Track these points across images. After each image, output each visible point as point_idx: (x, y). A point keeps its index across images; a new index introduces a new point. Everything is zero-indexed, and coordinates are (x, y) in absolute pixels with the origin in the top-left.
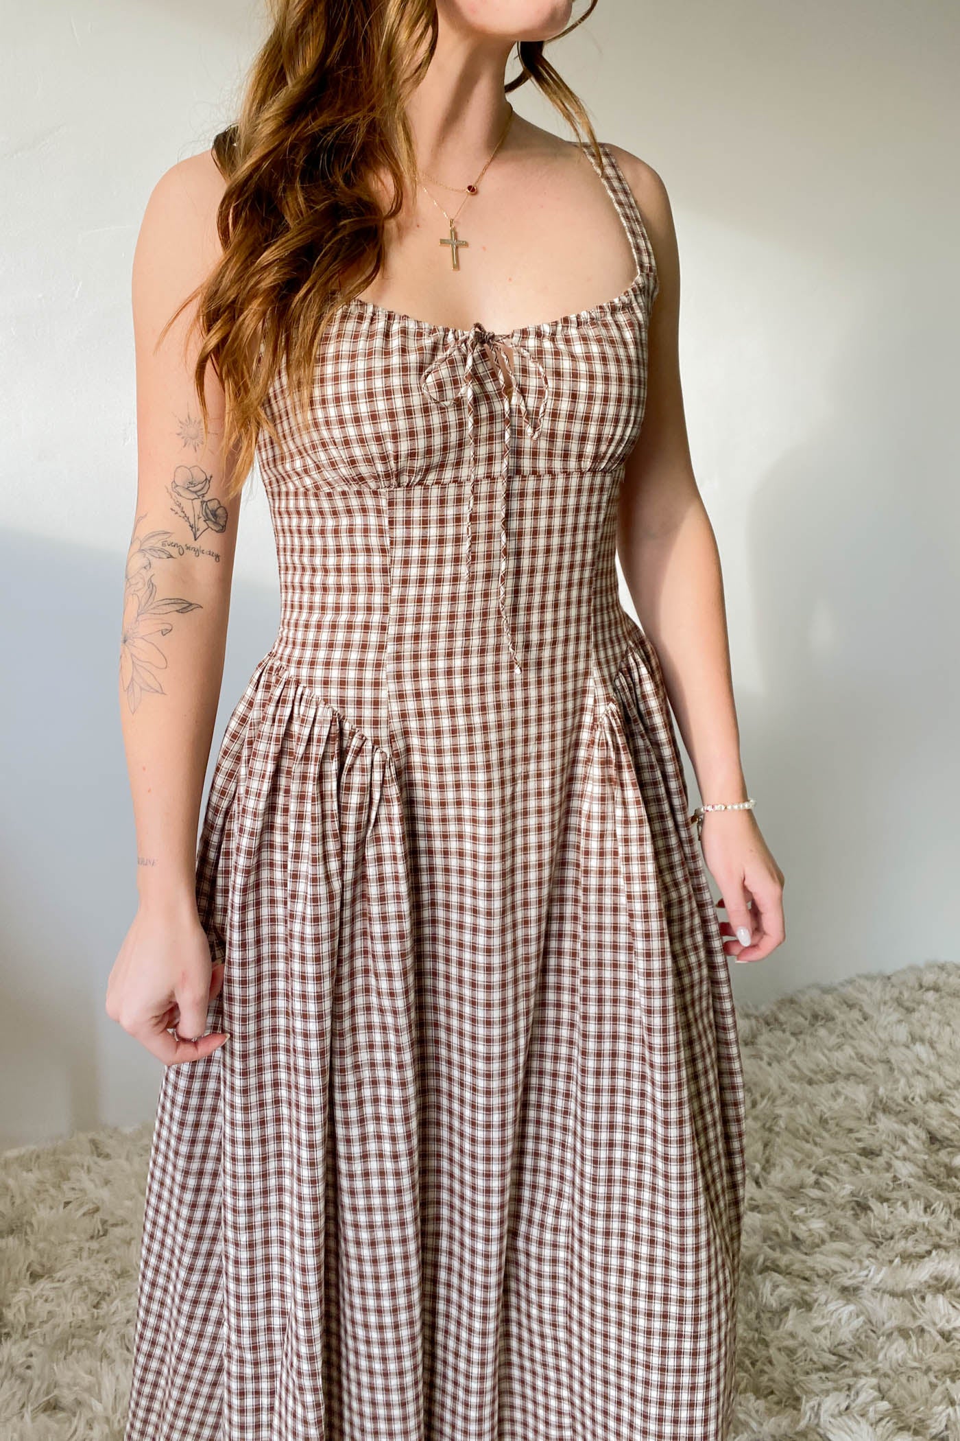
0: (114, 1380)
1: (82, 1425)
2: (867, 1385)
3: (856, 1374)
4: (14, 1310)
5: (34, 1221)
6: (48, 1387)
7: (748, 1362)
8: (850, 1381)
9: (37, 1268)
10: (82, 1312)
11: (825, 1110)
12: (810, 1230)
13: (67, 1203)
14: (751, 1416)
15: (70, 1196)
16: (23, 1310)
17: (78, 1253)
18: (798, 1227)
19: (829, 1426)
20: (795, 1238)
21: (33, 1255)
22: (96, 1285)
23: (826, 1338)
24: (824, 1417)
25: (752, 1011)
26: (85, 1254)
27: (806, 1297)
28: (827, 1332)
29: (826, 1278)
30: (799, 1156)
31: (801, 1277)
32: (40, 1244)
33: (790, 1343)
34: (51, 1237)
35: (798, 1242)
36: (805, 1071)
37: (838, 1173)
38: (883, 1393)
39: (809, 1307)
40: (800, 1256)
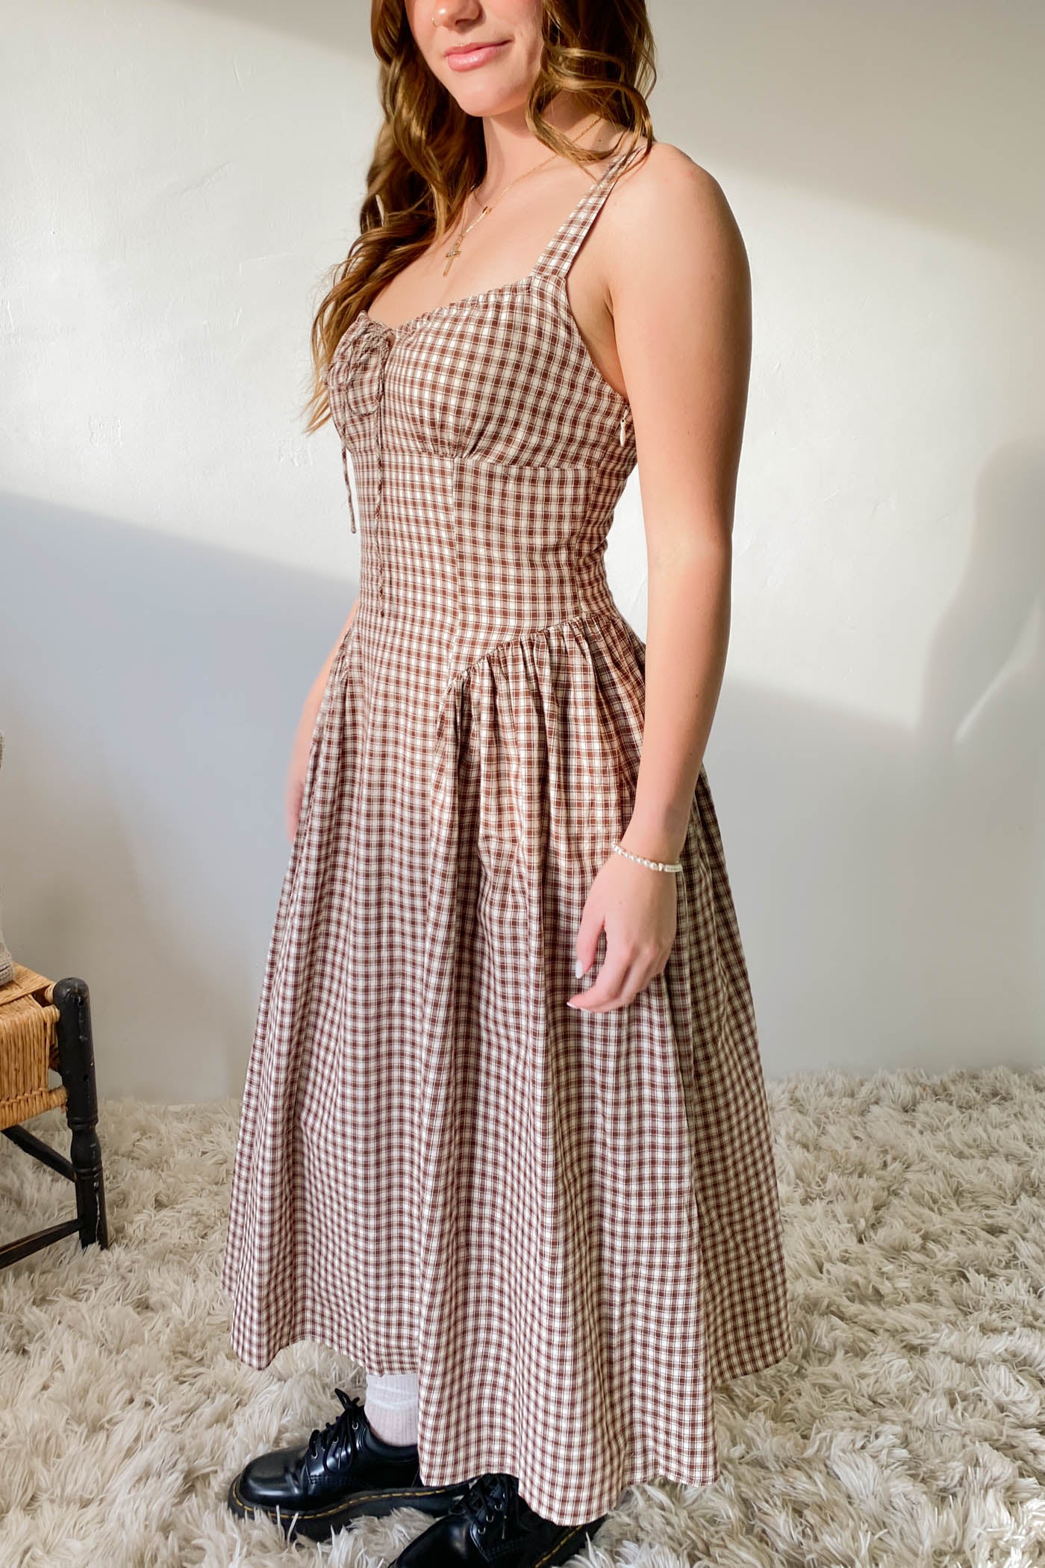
0: (194, 1292)
1: (161, 1321)
2: (890, 1434)
3: (883, 1420)
4: (135, 1226)
5: (171, 1161)
6: (142, 1287)
7: (776, 1390)
8: (874, 1424)
9: (164, 1199)
10: (189, 1238)
11: (963, 1183)
12: (895, 1289)
13: (204, 1153)
14: (758, 1434)
15: (209, 1146)
16: (142, 1228)
17: (199, 1193)
18: (882, 1283)
19: (837, 1459)
20: (877, 1291)
21: (161, 1186)
22: (204, 1218)
23: (868, 1386)
24: (835, 1451)
25: (924, 1080)
27: (862, 1345)
28: (872, 1380)
29: (893, 1333)
30: (912, 1219)
31: (864, 1327)
32: (170, 1180)
33: (830, 1382)
34: (180, 1176)
35: (878, 1296)
36: (958, 1144)
37: (950, 1241)
38: (905, 1442)
39: (863, 1354)
40: (873, 1308)
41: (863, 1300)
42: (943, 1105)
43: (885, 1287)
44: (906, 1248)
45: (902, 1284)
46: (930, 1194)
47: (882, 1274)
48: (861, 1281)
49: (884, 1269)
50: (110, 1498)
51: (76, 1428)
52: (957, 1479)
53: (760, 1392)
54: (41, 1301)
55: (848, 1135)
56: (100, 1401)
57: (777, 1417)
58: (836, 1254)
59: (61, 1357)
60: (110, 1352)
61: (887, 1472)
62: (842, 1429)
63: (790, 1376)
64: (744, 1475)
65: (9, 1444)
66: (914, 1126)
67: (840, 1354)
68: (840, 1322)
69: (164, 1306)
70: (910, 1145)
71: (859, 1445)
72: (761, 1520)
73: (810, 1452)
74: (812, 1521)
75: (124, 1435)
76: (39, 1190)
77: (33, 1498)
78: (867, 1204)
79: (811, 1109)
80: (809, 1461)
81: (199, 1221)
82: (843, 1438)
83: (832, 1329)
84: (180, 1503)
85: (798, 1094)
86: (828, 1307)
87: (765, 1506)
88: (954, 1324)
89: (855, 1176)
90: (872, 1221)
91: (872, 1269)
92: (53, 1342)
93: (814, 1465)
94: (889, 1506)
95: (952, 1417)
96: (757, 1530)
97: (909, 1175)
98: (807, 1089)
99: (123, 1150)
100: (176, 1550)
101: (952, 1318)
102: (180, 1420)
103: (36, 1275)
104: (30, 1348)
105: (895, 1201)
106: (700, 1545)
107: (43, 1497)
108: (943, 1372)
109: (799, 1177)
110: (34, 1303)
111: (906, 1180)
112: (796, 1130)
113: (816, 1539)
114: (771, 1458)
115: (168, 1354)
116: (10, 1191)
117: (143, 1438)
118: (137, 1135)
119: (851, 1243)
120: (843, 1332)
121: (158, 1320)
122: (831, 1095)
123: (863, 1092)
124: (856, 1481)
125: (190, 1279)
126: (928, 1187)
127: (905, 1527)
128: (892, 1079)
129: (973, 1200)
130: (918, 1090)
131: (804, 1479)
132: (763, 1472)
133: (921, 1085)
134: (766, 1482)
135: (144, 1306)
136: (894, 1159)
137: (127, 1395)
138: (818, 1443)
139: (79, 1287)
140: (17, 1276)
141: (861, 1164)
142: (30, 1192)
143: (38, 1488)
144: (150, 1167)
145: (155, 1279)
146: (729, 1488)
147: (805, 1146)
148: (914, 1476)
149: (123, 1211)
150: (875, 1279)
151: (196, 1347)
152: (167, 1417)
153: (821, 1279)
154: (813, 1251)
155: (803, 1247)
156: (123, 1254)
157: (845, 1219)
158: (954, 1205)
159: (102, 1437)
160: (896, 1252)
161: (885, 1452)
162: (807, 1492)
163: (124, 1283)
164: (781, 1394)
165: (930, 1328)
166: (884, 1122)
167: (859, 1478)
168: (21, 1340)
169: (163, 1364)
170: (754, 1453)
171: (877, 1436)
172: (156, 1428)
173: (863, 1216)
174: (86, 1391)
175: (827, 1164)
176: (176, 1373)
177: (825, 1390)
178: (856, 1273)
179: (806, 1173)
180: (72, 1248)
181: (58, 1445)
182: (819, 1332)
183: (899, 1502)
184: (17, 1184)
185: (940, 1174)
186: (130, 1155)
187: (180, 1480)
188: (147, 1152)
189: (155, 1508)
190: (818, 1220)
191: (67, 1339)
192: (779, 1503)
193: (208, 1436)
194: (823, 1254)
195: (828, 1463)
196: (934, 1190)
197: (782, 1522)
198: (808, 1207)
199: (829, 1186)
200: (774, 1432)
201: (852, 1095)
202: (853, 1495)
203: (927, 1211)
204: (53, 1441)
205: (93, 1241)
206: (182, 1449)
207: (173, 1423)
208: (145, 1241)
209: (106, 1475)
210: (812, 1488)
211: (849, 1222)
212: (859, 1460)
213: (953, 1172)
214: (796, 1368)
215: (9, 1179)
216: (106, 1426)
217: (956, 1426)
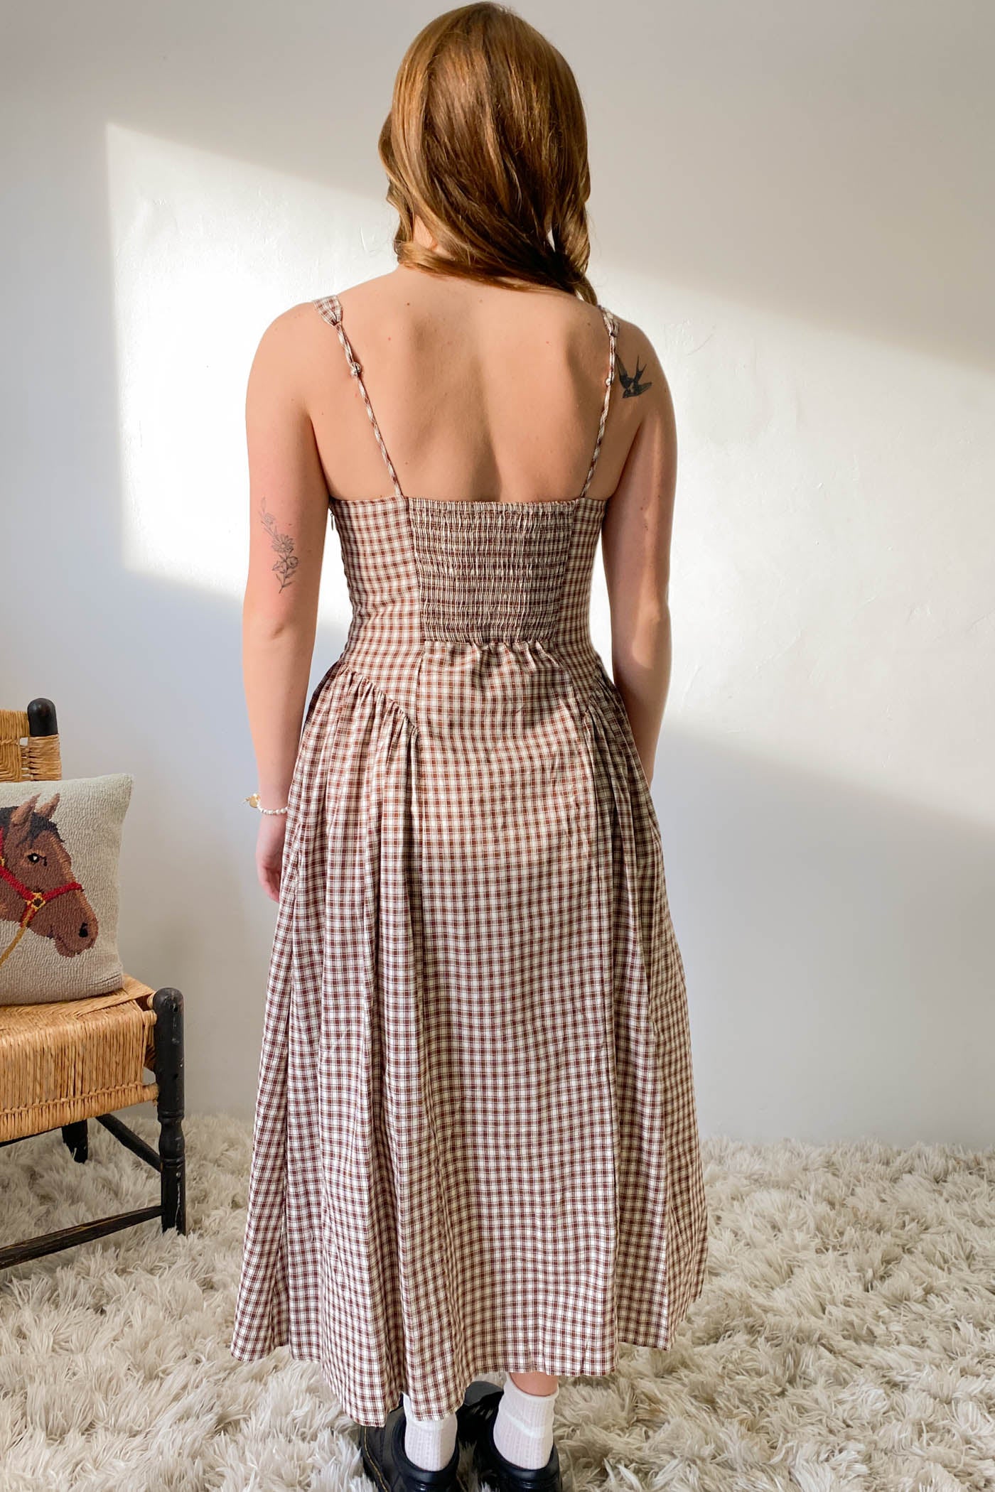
2: (853, 1450)
3: (848, 1438)
4: (211, 1219)
6: (208, 1268)
8: (841, 1442)
9: (239, 1199)
11: (977, 1247)
12: (889, 1331)
14: (730, 1438)
16: (217, 1221)
18: (877, 1326)
19: (800, 1467)
20: (871, 1332)
21: (239, 1190)
23: (844, 1411)
24: (800, 1461)
25: (959, 1154)
27: (845, 1375)
28: (849, 1406)
29: (877, 1368)
30: (917, 1273)
31: (852, 1361)
33: (808, 1404)
36: (981, 1214)
37: (950, 1296)
38: (868, 1459)
39: (843, 1383)
40: (864, 1346)
41: (857, 1339)
42: (974, 1178)
43: (879, 1330)
44: (907, 1299)
45: (895, 1327)
46: (942, 1255)
47: (878, 1317)
48: (856, 1321)
49: (881, 1313)
50: (155, 1431)
51: (135, 1374)
53: (740, 1405)
54: (122, 1272)
55: (874, 1196)
56: (158, 1353)
57: (752, 1428)
58: (840, 1297)
59: (132, 1317)
60: (173, 1318)
61: (843, 1482)
62: (809, 1441)
63: (773, 1395)
64: (710, 1471)
65: (78, 1380)
66: (941, 1194)
67: (823, 1380)
68: (828, 1354)
69: (224, 1286)
70: (932, 1210)
71: (823, 1456)
73: (776, 1459)
75: (173, 1383)
76: (135, 1184)
77: (91, 1425)
78: (877, 1255)
79: (845, 1173)
80: (773, 1467)
82: (808, 1449)
83: (820, 1358)
84: (212, 1437)
85: (835, 1158)
86: (819, 1339)
88: (938, 1366)
89: (872, 1232)
90: (881, 1272)
91: (869, 1311)
92: (127, 1305)
93: (778, 1470)
95: (916, 1443)
97: (923, 1236)
98: (844, 1155)
99: (211, 1156)
100: (201, 1473)
101: (937, 1361)
102: (222, 1375)
103: (121, 1249)
104: (107, 1308)
105: (906, 1257)
107: (99, 1426)
108: (915, 1404)
109: (818, 1229)
110: (116, 1271)
111: (921, 1240)
112: (824, 1187)
114: (740, 1461)
115: (220, 1320)
116: (110, 1183)
117: (189, 1387)
118: (225, 1147)
119: (857, 1290)
120: (827, 1362)
121: (218, 1297)
122: (866, 1161)
123: (897, 1163)
126: (940, 1247)
128: (928, 1150)
129: (985, 1264)
130: (951, 1163)
131: (765, 1479)
132: (730, 1472)
133: (955, 1158)
134: (731, 1480)
135: (209, 1286)
136: (913, 1220)
137: (181, 1351)
138: (784, 1452)
139: (156, 1264)
140: (105, 1249)
141: (879, 1221)
142: (127, 1184)
143: (96, 1417)
144: (233, 1173)
145: (220, 1262)
146: (693, 1478)
147: (832, 1204)
149: (204, 1206)
150: (871, 1321)
152: (212, 1372)
153: (822, 1319)
154: (818, 1293)
155: (808, 1288)
156: (196, 1240)
157: (855, 1269)
158: (964, 1266)
159: (156, 1384)
160: (898, 1301)
161: (844, 1465)
163: (193, 1263)
164: (761, 1409)
165: (913, 1367)
166: (914, 1191)
167: (818, 1484)
168: (100, 1301)
169: (216, 1329)
170: (725, 1455)
171: (841, 1451)
172: (201, 1380)
173: (871, 1266)
174: (147, 1343)
175: (847, 1219)
177: (802, 1410)
178: (853, 1315)
179: (825, 1226)
180: (155, 1229)
181: (118, 1386)
182: (806, 1359)
184: (117, 1177)
185: (954, 1236)
186: (217, 1162)
187: (214, 1422)
188: (231, 1160)
189: (189, 1440)
190: (829, 1268)
191: (138, 1304)
193: (244, 1389)
194: (828, 1297)
195: (792, 1470)
196: (946, 1251)
198: (821, 1255)
199: (846, 1239)
200: (745, 1437)
201: (887, 1163)
203: (935, 1269)
204: (114, 1382)
205: (172, 1226)
206: (219, 1396)
207: (217, 1377)
208: (218, 1232)
209: (155, 1413)
211: (858, 1271)
212: (820, 1470)
213: (968, 1237)
214: (779, 1390)
215: (110, 1173)
216: (161, 1375)
217: (919, 1452)
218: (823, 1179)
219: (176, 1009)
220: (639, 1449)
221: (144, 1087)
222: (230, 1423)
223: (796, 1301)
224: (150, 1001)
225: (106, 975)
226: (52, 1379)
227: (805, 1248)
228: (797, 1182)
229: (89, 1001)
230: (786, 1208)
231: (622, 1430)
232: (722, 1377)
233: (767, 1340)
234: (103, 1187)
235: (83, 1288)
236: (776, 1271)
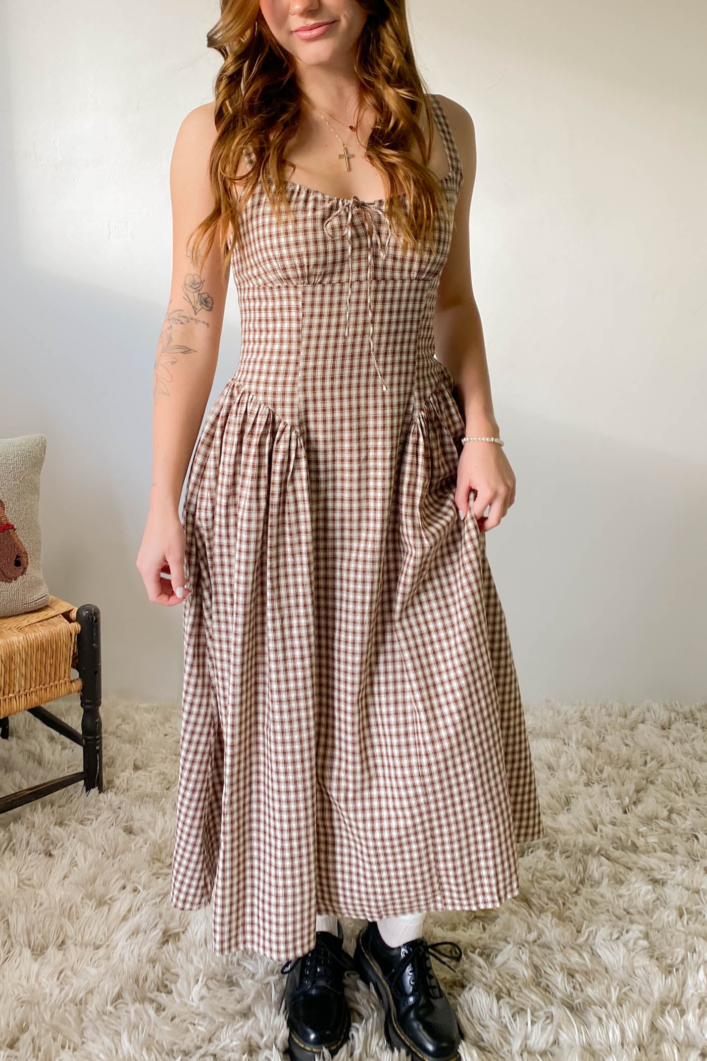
2: (636, 930)
3: (632, 922)
4: (121, 780)
5: (144, 739)
6: (128, 818)
7: (561, 902)
8: (626, 925)
9: (139, 763)
10: (157, 789)
11: (701, 777)
12: (647, 843)
13: (166, 735)
14: (547, 927)
16: (125, 781)
17: (164, 760)
18: (638, 839)
19: (599, 945)
20: (634, 844)
21: (138, 755)
22: (168, 777)
23: (624, 902)
24: (598, 940)
25: (677, 708)
26: (168, 761)
27: (621, 876)
28: (627, 899)
29: (643, 870)
30: (662, 799)
31: (624, 866)
32: (144, 751)
33: (598, 899)
34: (151, 748)
35: (635, 848)
36: (699, 752)
37: (688, 814)
39: (621, 882)
40: (631, 854)
41: (624, 849)
42: (691, 725)
43: (640, 842)
44: (657, 818)
45: (652, 840)
46: (677, 784)
47: (638, 833)
48: (623, 837)
49: (641, 830)
50: (113, 944)
51: (88, 901)
52: (680, 959)
53: (549, 902)
54: (61, 824)
55: (620, 743)
56: (104, 884)
57: (560, 918)
58: (607, 819)
59: (76, 859)
60: (108, 858)
61: (633, 954)
62: (603, 926)
63: (571, 893)
64: (536, 951)
65: (45, 909)
66: (668, 739)
67: (606, 881)
68: (607, 861)
69: (143, 831)
70: (664, 750)
71: (615, 936)
72: (546, 979)
73: (581, 940)
74: (580, 980)
75: (120, 907)
76: (53, 754)
77: (63, 942)
78: (631, 788)
79: (595, 725)
80: (580, 946)
81: (165, 779)
82: (603, 932)
83: (601, 865)
84: (161, 948)
85: (586, 714)
86: (599, 851)
87: (548, 970)
88: (687, 867)
89: (624, 769)
90: (634, 799)
91: (632, 830)
92: (70, 850)
93: (584, 948)
94: (632, 974)
95: (679, 923)
96: (543, 984)
97: (661, 771)
98: (592, 711)
100: (160, 974)
101: (685, 863)
102: (158, 899)
103: (55, 808)
104: (54, 852)
105: (651, 787)
106: (504, 990)
107: (70, 942)
108: (675, 895)
109: (584, 768)
110: (56, 824)
111: (660, 774)
112: (583, 737)
113: (582, 990)
114: (555, 943)
115: (148, 858)
116: (34, 754)
117: (134, 909)
118: (119, 721)
119: (619, 814)
120: (607, 867)
121: (140, 840)
122: (610, 715)
123: (633, 715)
124: (611, 959)
125: (161, 814)
126: (675, 779)
127: (643, 988)
128: (655, 706)
130: (673, 715)
131: (576, 955)
132: (549, 951)
133: (675, 711)
134: (551, 956)
135: (129, 831)
136: (652, 759)
137: (122, 882)
138: (587, 934)
139: (85, 817)
140: (43, 807)
141: (628, 761)
142: (47, 755)
143: (66, 935)
144: (130, 742)
145: (137, 813)
146: (525, 957)
147: (590, 749)
148: (651, 957)
149: (112, 770)
150: (634, 837)
151: (167, 856)
152: (149, 897)
153: (595, 835)
154: (591, 817)
155: (583, 813)
156: (114, 797)
157: (615, 797)
158: (693, 792)
159: (106, 908)
160: (650, 819)
161: (632, 942)
162: (578, 963)
163: (115, 815)
164: (564, 904)
165: (669, 868)
166: (647, 734)
167: (614, 956)
168: (48, 847)
169: (146, 865)
170: (543, 939)
171: (627, 932)
172: (142, 904)
173: (628, 795)
174: (95, 879)
175: (604, 760)
176: (154, 871)
177: (594, 903)
178: (619, 831)
179: (588, 766)
180: (79, 791)
181: (77, 913)
182: (592, 867)
183: (640, 972)
184: (38, 749)
185: (684, 770)
186: (114, 734)
187: (161, 934)
188: (126, 732)
189: (145, 950)
190: (596, 797)
191: (80, 847)
192: (558, 969)
194: (598, 819)
195: (594, 948)
196: (679, 781)
197: (559, 980)
198: (589, 788)
199: (605, 775)
200: (557, 925)
201: (626, 716)
202: (609, 967)
203: (673, 795)
204: (74, 909)
205: (94, 787)
207: (153, 901)
208: (128, 790)
209: (111, 931)
210: (581, 961)
211: (617, 799)
212: (614, 946)
213: (694, 770)
214: (575, 889)
215: (33, 746)
216: (109, 901)
217: (682, 929)
218: (581, 731)
219: (96, 621)
220: (480, 938)
221: (71, 682)
222: (170, 935)
223: (576, 823)
224: (73, 615)
225: (36, 597)
226: (25, 909)
227: (576, 783)
228: (562, 733)
229: (24, 617)
230: (557, 754)
231: (464, 925)
232: (532, 882)
233: (562, 853)
234: (29, 757)
235: (34, 839)
236: (558, 801)
